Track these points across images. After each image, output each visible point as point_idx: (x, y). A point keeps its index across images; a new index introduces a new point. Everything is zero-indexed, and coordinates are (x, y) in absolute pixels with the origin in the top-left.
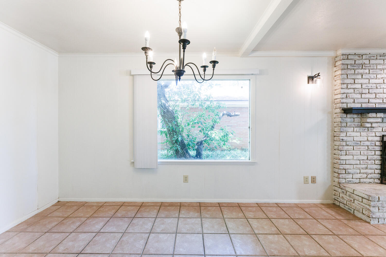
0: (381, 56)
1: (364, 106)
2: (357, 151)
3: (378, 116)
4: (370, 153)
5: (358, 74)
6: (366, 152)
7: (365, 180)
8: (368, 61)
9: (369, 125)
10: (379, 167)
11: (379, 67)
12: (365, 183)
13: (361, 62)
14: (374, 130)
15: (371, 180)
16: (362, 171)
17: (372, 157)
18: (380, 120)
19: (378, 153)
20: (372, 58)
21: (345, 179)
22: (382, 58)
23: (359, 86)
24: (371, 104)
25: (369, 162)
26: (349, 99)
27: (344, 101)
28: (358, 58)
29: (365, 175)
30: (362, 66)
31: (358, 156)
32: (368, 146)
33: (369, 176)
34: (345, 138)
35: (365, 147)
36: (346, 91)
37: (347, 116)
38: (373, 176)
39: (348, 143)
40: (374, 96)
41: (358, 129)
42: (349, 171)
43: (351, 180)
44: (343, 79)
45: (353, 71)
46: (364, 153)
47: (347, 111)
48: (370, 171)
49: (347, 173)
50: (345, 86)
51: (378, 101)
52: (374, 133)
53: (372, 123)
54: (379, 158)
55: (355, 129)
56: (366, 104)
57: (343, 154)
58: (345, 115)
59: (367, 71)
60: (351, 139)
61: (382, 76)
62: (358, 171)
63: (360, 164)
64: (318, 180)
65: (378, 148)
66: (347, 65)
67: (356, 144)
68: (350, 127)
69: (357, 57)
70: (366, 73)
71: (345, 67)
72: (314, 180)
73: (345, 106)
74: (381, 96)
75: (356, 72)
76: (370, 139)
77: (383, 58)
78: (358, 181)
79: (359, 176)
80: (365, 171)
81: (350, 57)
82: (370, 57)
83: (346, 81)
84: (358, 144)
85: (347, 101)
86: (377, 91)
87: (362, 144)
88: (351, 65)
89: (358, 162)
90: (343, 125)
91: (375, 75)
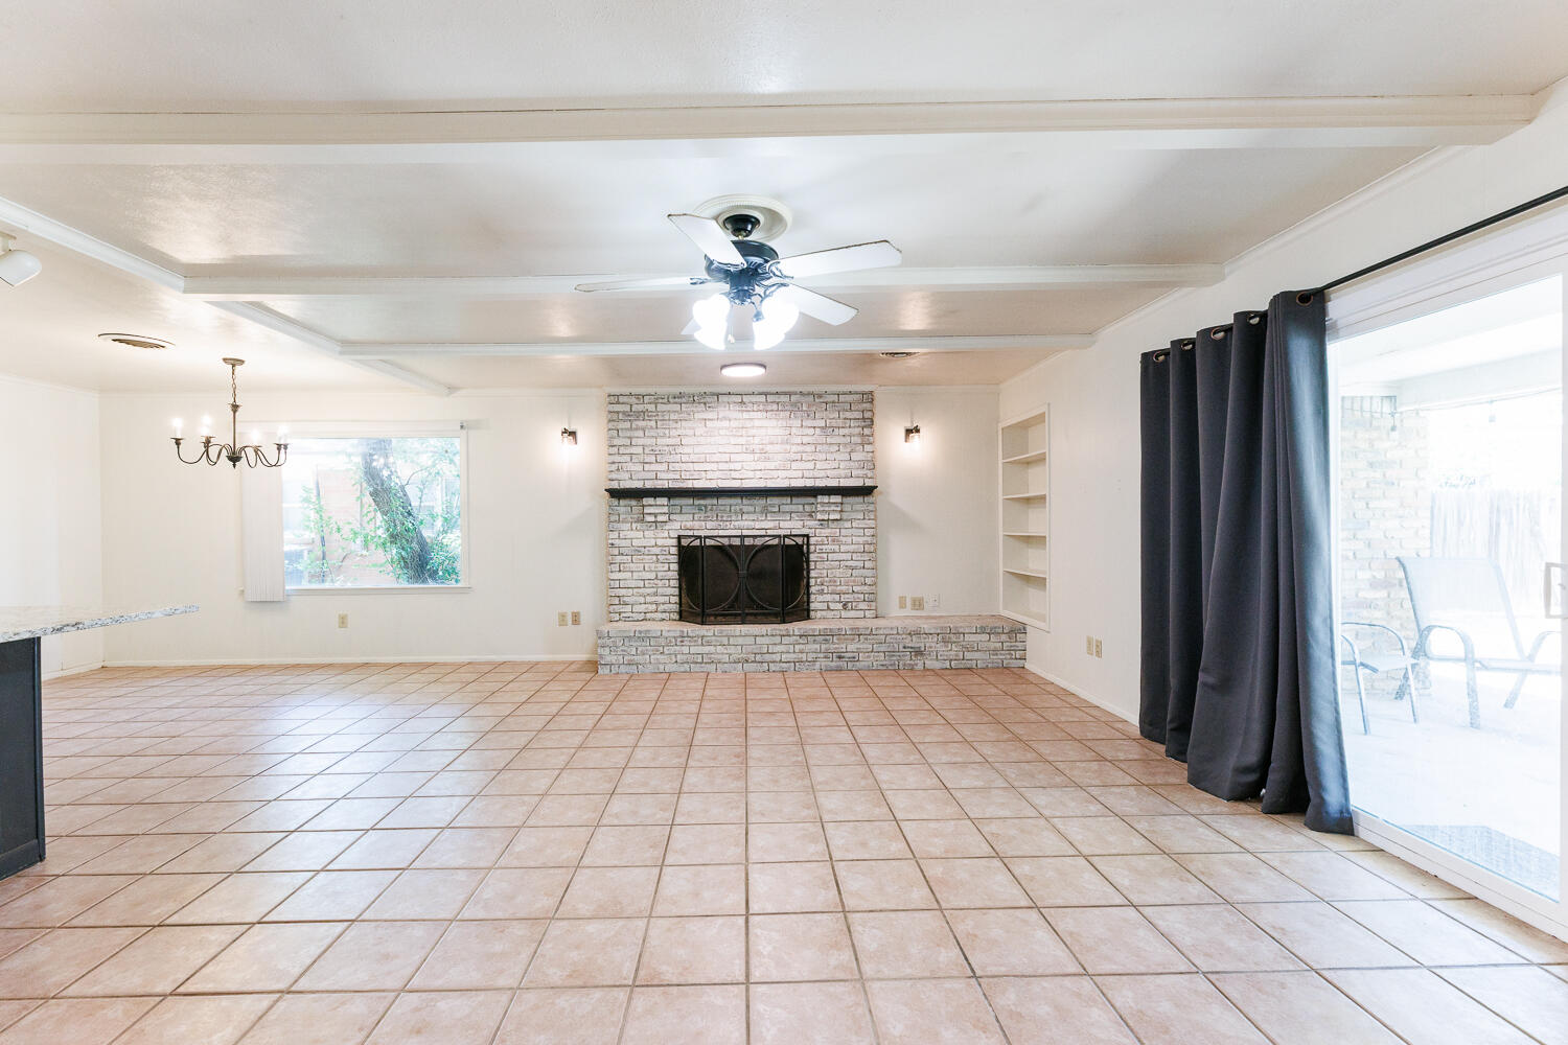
0: (675, 398)
1: (649, 485)
2: (638, 565)
3: (658, 503)
4: (660, 567)
5: (636, 429)
6: (653, 566)
7: (653, 615)
8: (653, 406)
9: (652, 519)
10: (676, 591)
11: (673, 417)
12: (654, 620)
13: (640, 408)
14: (667, 527)
15: (664, 616)
16: (649, 599)
17: (664, 574)
18: (665, 510)
19: (675, 567)
20: (660, 401)
21: (620, 613)
22: (677, 400)
23: (640, 450)
24: (659, 482)
25: (660, 583)
26: (622, 474)
27: (614, 476)
28: (637, 401)
29: (654, 607)
30: (644, 415)
31: (640, 574)
32: (657, 555)
33: (661, 608)
34: (617, 542)
35: (651, 557)
36: (617, 458)
37: (619, 503)
38: (666, 607)
39: (622, 550)
40: (665, 466)
41: (639, 526)
42: (626, 599)
43: (631, 614)
44: (612, 437)
45: (627, 425)
46: (650, 567)
47: (616, 494)
48: (661, 599)
49: (622, 603)
50: (616, 449)
51: (671, 476)
52: (666, 532)
53: (655, 515)
54: (676, 575)
55: (634, 525)
56: (650, 481)
57: (614, 569)
58: (615, 502)
59: (653, 423)
60: (626, 543)
61: (679, 432)
62: (642, 600)
63: (644, 587)
64: (583, 618)
65: (675, 559)
66: (618, 412)
67: (636, 553)
68: (624, 521)
69: (633, 400)
70: (652, 427)
71: (613, 418)
72: (576, 619)
73: (615, 485)
74: (677, 466)
75: (634, 426)
76: (660, 542)
77: (680, 400)
78: (642, 616)
79: (642, 608)
80: (654, 599)
81: (621, 399)
82: (657, 399)
83: (616, 442)
84: (638, 551)
85: (619, 477)
86: (671, 458)
87: (647, 552)
88: (624, 413)
89: (641, 584)
90: (613, 518)
91: (667, 432)
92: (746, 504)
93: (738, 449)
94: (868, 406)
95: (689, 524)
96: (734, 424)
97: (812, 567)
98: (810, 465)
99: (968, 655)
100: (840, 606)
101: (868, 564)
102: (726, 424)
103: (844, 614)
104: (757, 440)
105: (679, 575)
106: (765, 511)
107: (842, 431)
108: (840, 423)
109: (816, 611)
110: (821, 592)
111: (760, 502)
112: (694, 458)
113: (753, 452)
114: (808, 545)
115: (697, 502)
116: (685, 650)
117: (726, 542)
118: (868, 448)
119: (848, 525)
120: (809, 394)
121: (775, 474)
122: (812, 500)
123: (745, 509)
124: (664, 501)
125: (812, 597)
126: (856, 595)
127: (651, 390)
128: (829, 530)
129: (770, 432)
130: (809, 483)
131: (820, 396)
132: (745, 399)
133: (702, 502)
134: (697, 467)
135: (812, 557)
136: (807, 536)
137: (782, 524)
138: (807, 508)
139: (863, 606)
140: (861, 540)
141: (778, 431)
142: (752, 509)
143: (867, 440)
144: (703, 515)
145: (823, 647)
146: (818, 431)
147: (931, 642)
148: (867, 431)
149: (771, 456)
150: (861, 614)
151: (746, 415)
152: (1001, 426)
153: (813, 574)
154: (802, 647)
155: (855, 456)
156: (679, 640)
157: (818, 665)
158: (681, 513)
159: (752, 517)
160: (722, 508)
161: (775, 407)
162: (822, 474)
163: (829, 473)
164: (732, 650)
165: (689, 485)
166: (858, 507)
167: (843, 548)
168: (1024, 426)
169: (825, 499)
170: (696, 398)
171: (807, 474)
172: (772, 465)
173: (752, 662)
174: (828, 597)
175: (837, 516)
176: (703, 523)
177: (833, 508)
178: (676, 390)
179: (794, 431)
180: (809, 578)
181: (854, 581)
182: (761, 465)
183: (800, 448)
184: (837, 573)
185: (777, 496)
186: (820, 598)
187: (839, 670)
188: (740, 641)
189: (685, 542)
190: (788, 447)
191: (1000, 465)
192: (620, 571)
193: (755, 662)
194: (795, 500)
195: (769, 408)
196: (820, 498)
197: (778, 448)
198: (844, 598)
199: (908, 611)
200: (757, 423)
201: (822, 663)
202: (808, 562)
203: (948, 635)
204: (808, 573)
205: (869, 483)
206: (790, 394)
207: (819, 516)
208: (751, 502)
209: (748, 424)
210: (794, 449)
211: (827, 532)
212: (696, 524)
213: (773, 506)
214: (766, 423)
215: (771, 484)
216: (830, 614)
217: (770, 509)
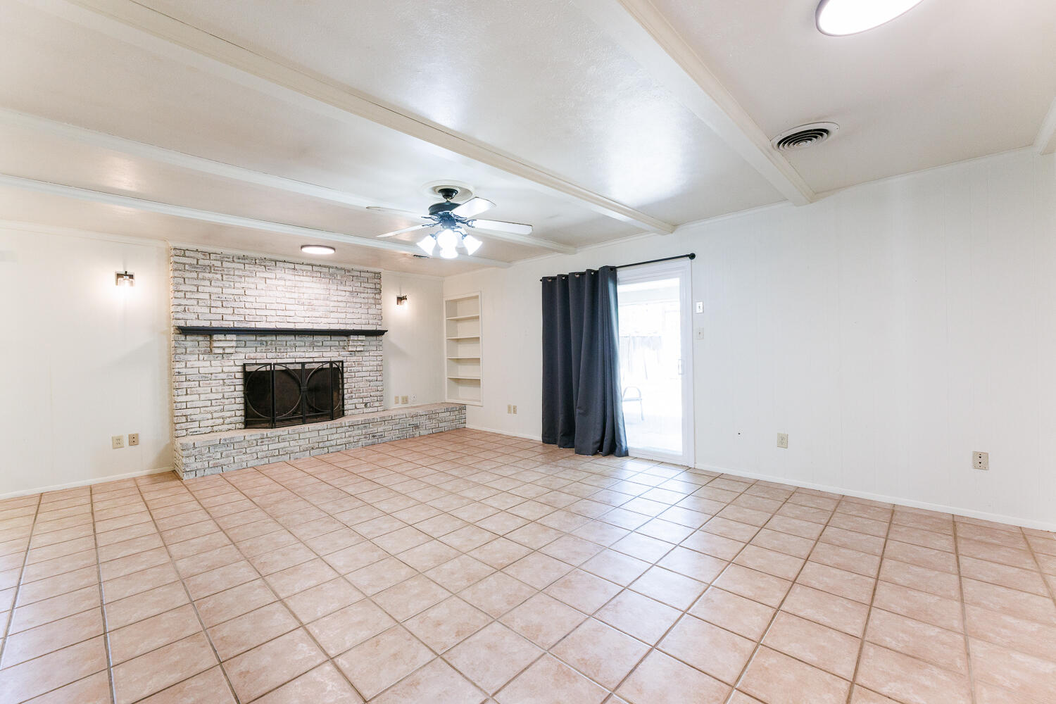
0: (239, 259)
1: (215, 324)
2: (206, 388)
3: (228, 339)
4: (226, 388)
5: (204, 279)
6: (220, 389)
7: (220, 427)
8: (219, 262)
9: (221, 351)
10: (242, 407)
11: (237, 273)
12: (221, 431)
13: (207, 262)
14: (233, 358)
15: (230, 426)
16: (215, 415)
17: (230, 394)
18: (234, 344)
19: (241, 388)
20: (227, 259)
21: (187, 430)
22: (241, 260)
23: (207, 296)
24: (224, 322)
25: (226, 401)
26: (189, 314)
27: (181, 316)
28: (203, 257)
29: (221, 420)
30: (210, 268)
31: (208, 395)
32: (223, 379)
33: (228, 421)
34: (184, 371)
35: (218, 381)
36: (184, 302)
37: (186, 338)
38: (232, 419)
39: (188, 377)
40: (230, 311)
41: (206, 357)
42: (192, 417)
43: (198, 429)
44: (178, 284)
45: (195, 275)
46: (216, 390)
47: (185, 331)
48: (228, 414)
49: (189, 420)
50: (182, 294)
51: (236, 318)
52: (233, 361)
53: (224, 348)
54: (242, 394)
55: (201, 357)
56: (218, 322)
57: (180, 393)
58: (183, 338)
59: (219, 276)
60: (195, 371)
61: (243, 285)
62: (209, 416)
63: (211, 405)
64: (143, 439)
65: (241, 382)
66: (184, 264)
67: (203, 379)
68: (192, 353)
69: (200, 256)
70: (218, 280)
71: (179, 268)
72: (134, 440)
73: (182, 324)
74: (242, 311)
75: (200, 276)
76: (226, 369)
77: (243, 261)
78: (209, 429)
79: (210, 423)
80: (221, 414)
81: (187, 253)
82: (223, 258)
83: (182, 288)
84: (207, 377)
85: (185, 317)
86: (235, 305)
87: (213, 378)
88: (190, 265)
89: (209, 403)
90: (179, 351)
91: (232, 284)
92: (299, 340)
93: (292, 301)
94: (378, 281)
95: (252, 355)
96: (288, 283)
97: (345, 382)
98: (343, 315)
99: (441, 425)
100: (363, 406)
101: (379, 378)
102: (282, 283)
103: (365, 410)
104: (306, 296)
105: (244, 393)
106: (313, 345)
107: (363, 295)
108: (361, 290)
109: (348, 410)
110: (351, 398)
111: (309, 339)
112: (255, 305)
113: (303, 304)
114: (343, 367)
115: (259, 338)
116: (265, 448)
117: (291, 367)
118: (378, 307)
119: (367, 354)
120: (341, 269)
121: (319, 320)
122: (345, 338)
123: (298, 344)
124: (234, 337)
125: (345, 401)
126: (372, 398)
127: (219, 251)
128: (356, 358)
129: (316, 291)
130: (343, 327)
131: (349, 271)
132: (297, 266)
133: (263, 338)
134: (259, 312)
135: (345, 375)
136: (342, 362)
137: (325, 354)
138: (342, 343)
139: (377, 404)
140: (375, 363)
141: (321, 292)
142: (303, 344)
143: (378, 302)
144: (264, 348)
145: (364, 431)
146: (348, 294)
147: (423, 420)
148: (377, 296)
149: (316, 308)
150: (375, 409)
151: (297, 278)
152: (445, 300)
153: (345, 386)
154: (350, 433)
155: (370, 311)
156: (259, 441)
157: (360, 443)
158: (245, 346)
159: (303, 349)
160: (279, 343)
161: (319, 275)
162: (350, 321)
163: (355, 321)
164: (301, 442)
165: (252, 325)
166: (374, 343)
167: (364, 369)
168: (456, 301)
169: (355, 338)
170: (257, 261)
171: (341, 321)
172: (317, 314)
173: (317, 448)
174: (356, 401)
175: (361, 349)
176: (265, 354)
177: (360, 343)
178: (241, 253)
179: (332, 291)
180: (343, 389)
181: (371, 389)
182: (309, 314)
183: (336, 304)
184: (361, 384)
185: (321, 335)
186: (350, 402)
187: (373, 444)
188: (308, 435)
189: (248, 369)
190: (328, 302)
191: (445, 320)
192: (187, 394)
193: (319, 448)
194: (333, 338)
195: (315, 275)
196: (352, 337)
197: (321, 302)
198: (365, 400)
199: (400, 405)
200: (306, 284)
201: (363, 442)
202: (343, 378)
203: (430, 416)
204: (343, 386)
205: (379, 328)
206: (329, 267)
207: (350, 349)
208: (302, 339)
209: (299, 284)
210: (332, 304)
211: (354, 359)
212: (259, 355)
213: (318, 342)
214: (314, 285)
215: (316, 327)
216: (356, 411)
217: (315, 343)
